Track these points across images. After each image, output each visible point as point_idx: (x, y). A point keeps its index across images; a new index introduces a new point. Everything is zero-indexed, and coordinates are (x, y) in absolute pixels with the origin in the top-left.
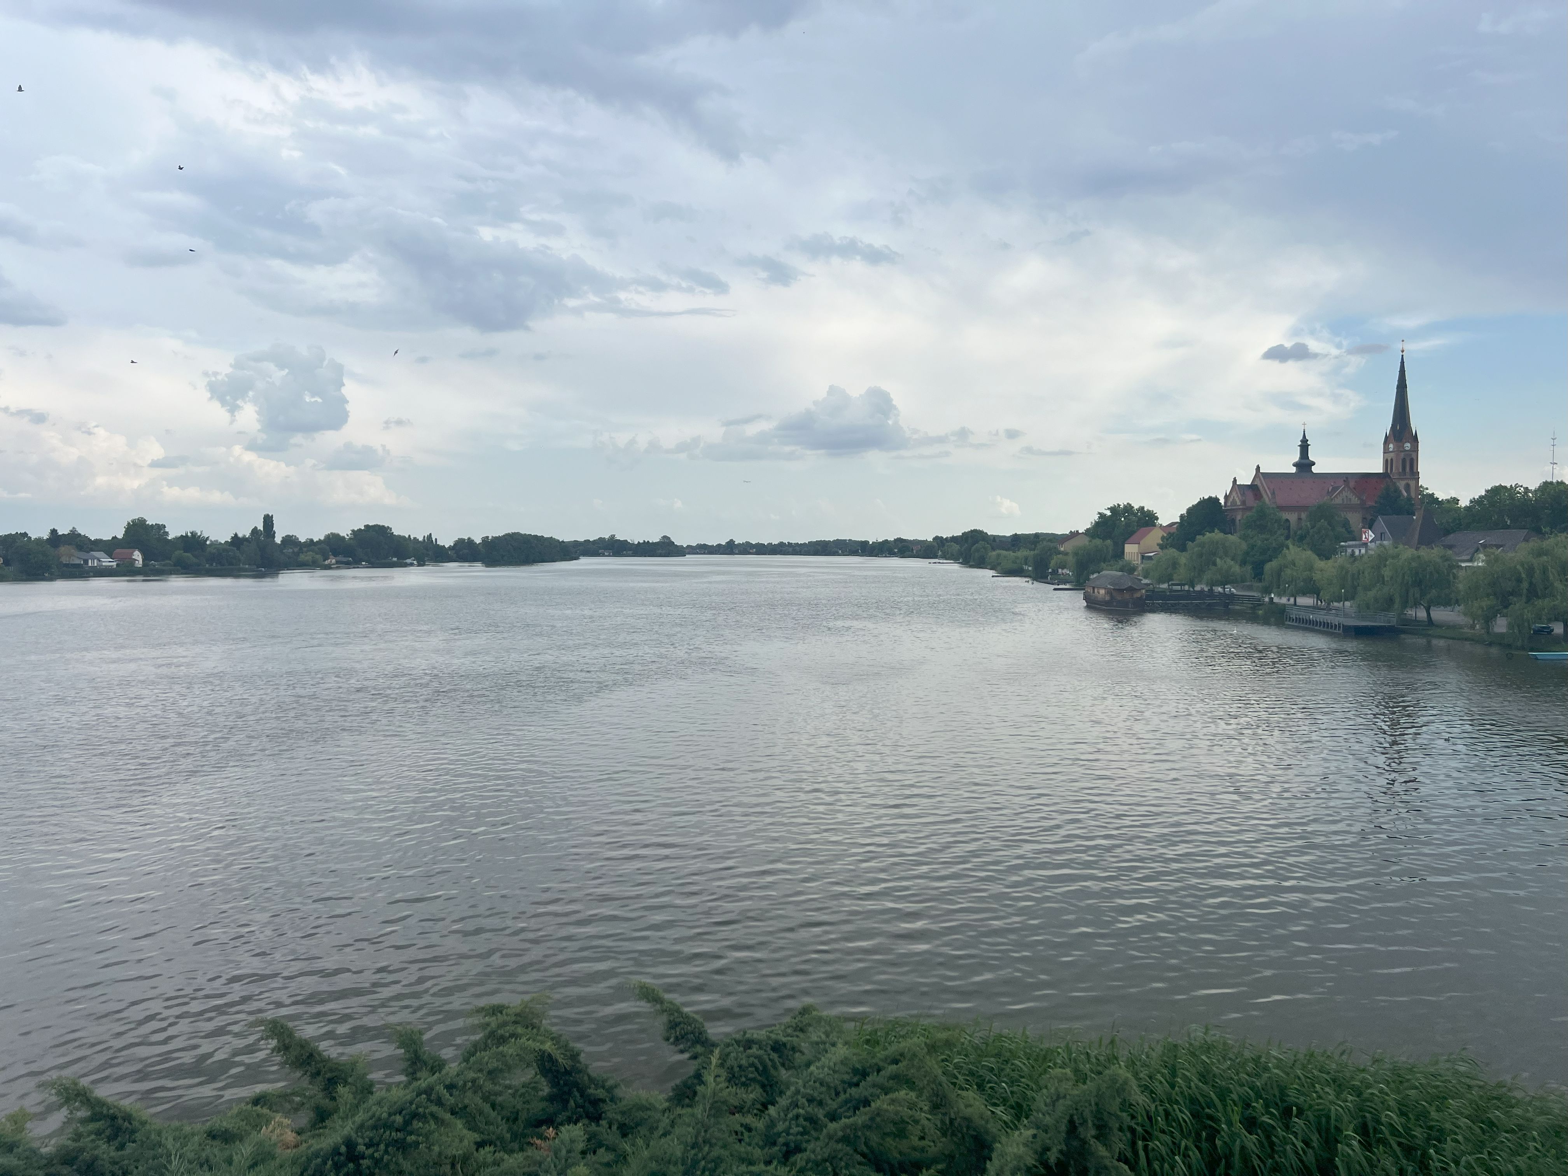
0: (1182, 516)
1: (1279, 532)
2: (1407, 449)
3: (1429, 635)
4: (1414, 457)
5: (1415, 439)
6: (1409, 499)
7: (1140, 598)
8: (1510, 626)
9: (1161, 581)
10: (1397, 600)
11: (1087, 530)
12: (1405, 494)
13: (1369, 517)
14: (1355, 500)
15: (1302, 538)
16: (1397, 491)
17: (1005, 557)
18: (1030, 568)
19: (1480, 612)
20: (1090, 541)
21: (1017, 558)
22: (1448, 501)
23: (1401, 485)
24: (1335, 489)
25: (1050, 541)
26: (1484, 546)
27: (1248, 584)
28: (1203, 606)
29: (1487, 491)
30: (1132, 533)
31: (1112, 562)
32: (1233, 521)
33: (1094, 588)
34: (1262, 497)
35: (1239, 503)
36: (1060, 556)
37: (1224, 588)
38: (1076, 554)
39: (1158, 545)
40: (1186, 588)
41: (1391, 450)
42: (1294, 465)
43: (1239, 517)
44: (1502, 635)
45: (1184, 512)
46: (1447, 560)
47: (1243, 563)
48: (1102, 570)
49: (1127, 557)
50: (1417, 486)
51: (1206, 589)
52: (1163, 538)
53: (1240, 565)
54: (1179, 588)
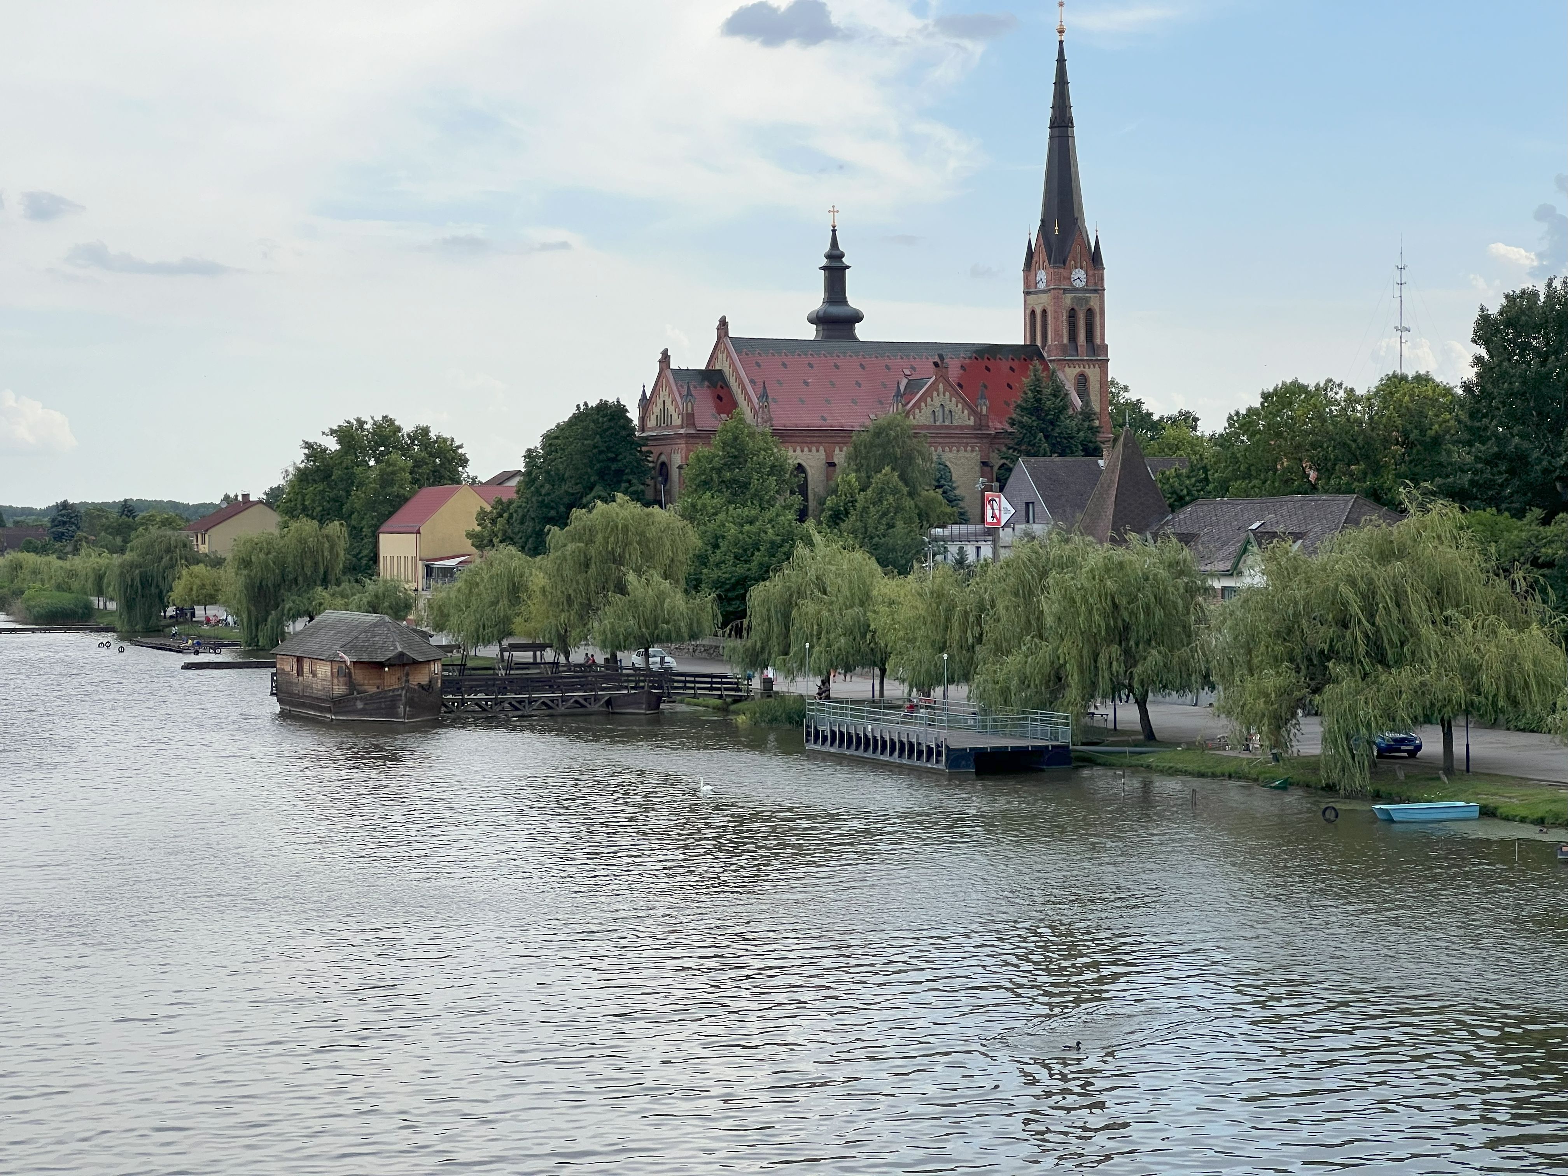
0: (530, 456)
1: (780, 501)
2: (1078, 284)
3: (1149, 767)
4: (1094, 303)
5: (1095, 259)
6: (1088, 415)
7: (427, 688)
8: (1329, 739)
9: (480, 639)
10: (1074, 679)
11: (274, 494)
12: (1078, 402)
13: (997, 461)
14: (963, 418)
15: (837, 518)
16: (1058, 391)
17: (35, 572)
18: (112, 606)
19: (1261, 704)
20: (285, 525)
21: (72, 574)
22: (1174, 421)
23: (1068, 377)
24: (913, 385)
25: (167, 523)
26: (1264, 536)
27: (706, 642)
28: (595, 707)
29: (1266, 396)
30: (398, 502)
31: (345, 585)
32: (664, 469)
33: (300, 660)
34: (735, 405)
35: (677, 421)
36: (199, 569)
37: (647, 655)
38: (245, 563)
39: (470, 535)
40: (549, 655)
41: (1041, 286)
42: (811, 321)
43: (677, 460)
44: (1311, 765)
45: (536, 442)
46: (1181, 573)
47: (694, 585)
48: (321, 607)
49: (387, 569)
50: (1105, 383)
51: (600, 659)
52: (482, 516)
53: (686, 592)
54: (526, 656)
